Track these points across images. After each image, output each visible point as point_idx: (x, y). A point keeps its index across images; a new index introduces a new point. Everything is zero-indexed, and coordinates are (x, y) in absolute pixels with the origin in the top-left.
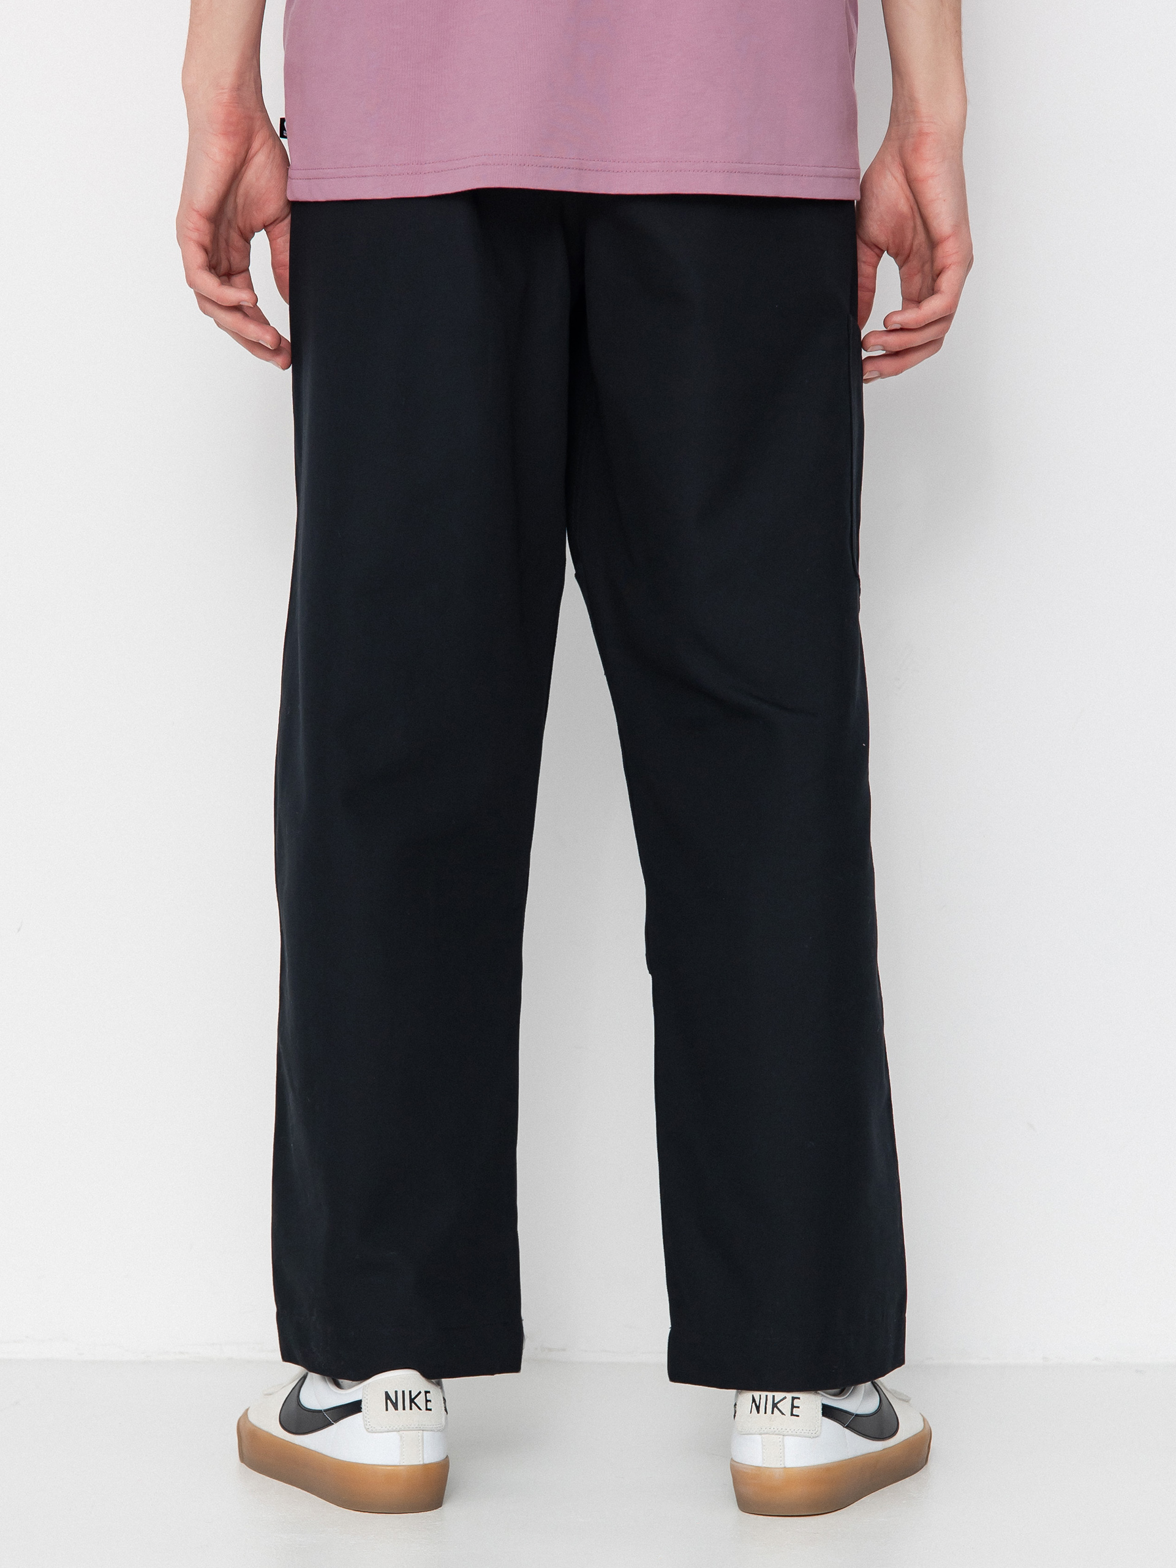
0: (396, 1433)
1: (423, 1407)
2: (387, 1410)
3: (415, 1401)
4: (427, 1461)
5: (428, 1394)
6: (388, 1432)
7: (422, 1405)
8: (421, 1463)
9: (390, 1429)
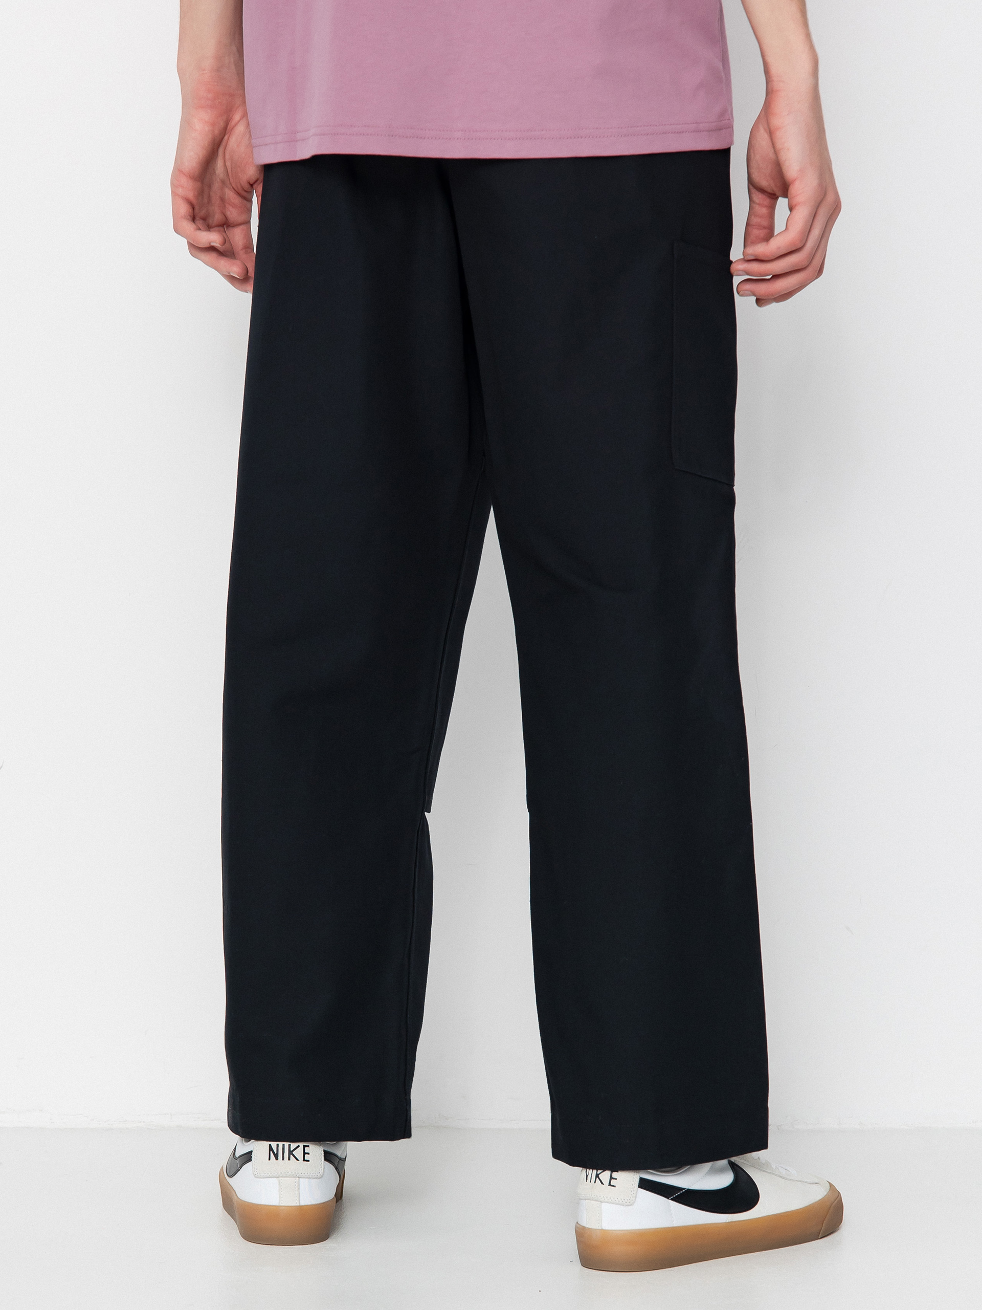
0: (275, 1179)
1: (300, 1158)
2: (269, 1159)
3: (293, 1153)
4: (303, 1203)
5: (306, 1148)
6: (269, 1178)
7: (300, 1157)
8: (298, 1204)
9: (271, 1175)
